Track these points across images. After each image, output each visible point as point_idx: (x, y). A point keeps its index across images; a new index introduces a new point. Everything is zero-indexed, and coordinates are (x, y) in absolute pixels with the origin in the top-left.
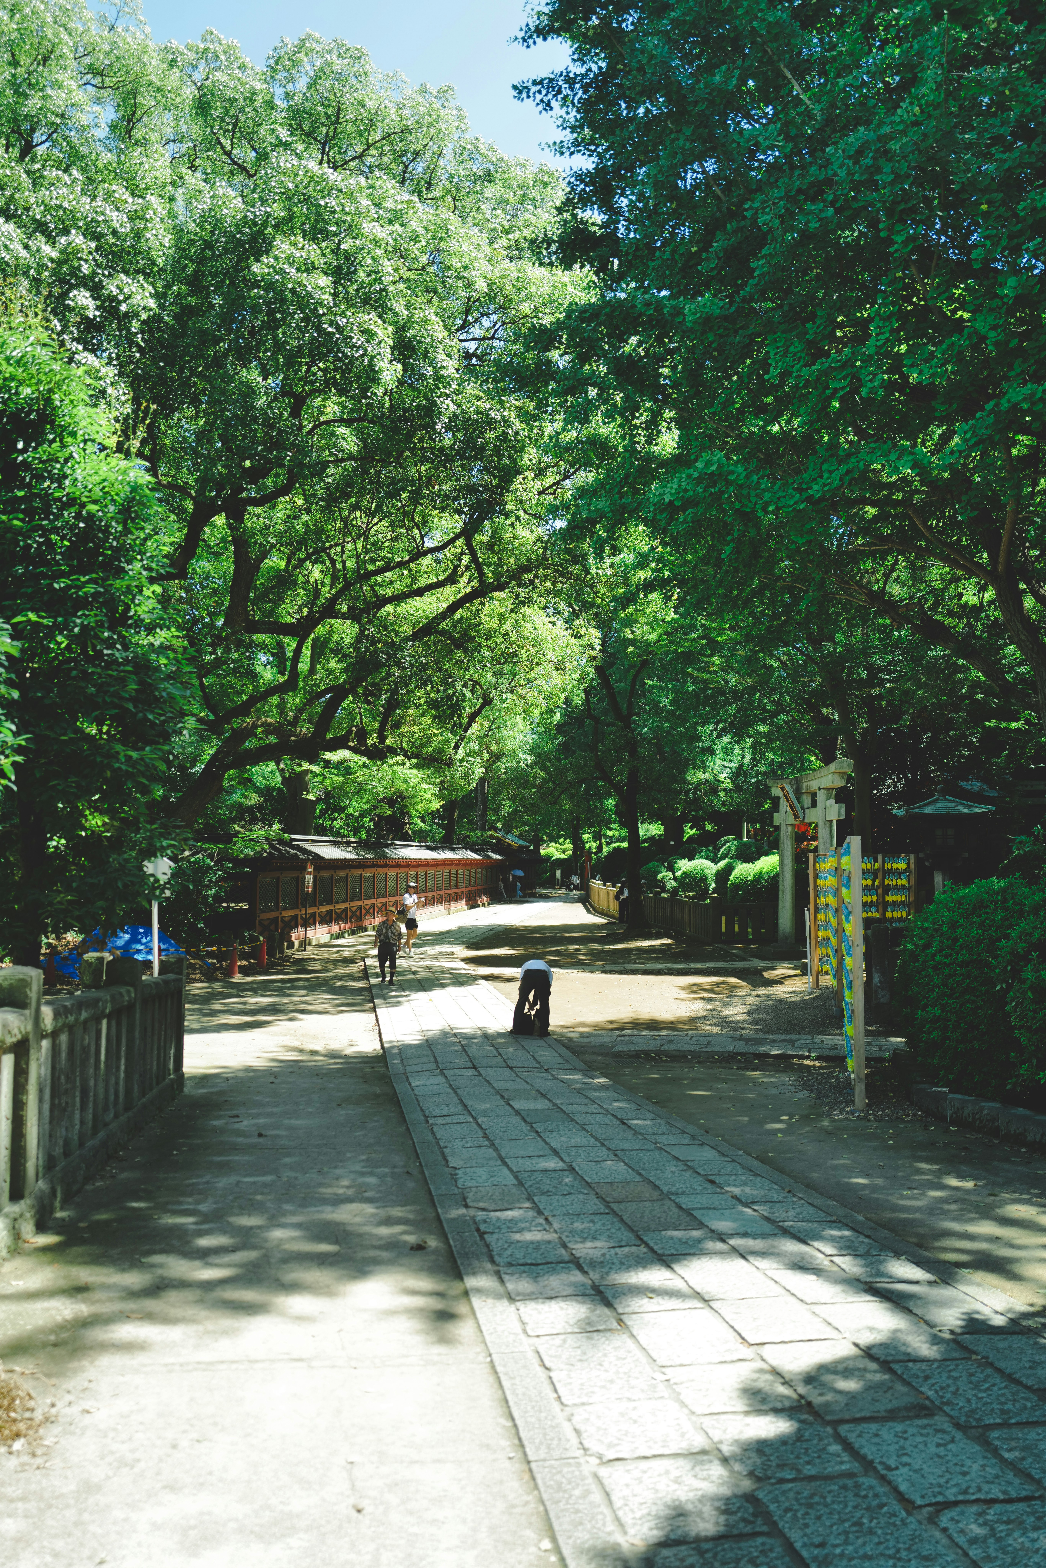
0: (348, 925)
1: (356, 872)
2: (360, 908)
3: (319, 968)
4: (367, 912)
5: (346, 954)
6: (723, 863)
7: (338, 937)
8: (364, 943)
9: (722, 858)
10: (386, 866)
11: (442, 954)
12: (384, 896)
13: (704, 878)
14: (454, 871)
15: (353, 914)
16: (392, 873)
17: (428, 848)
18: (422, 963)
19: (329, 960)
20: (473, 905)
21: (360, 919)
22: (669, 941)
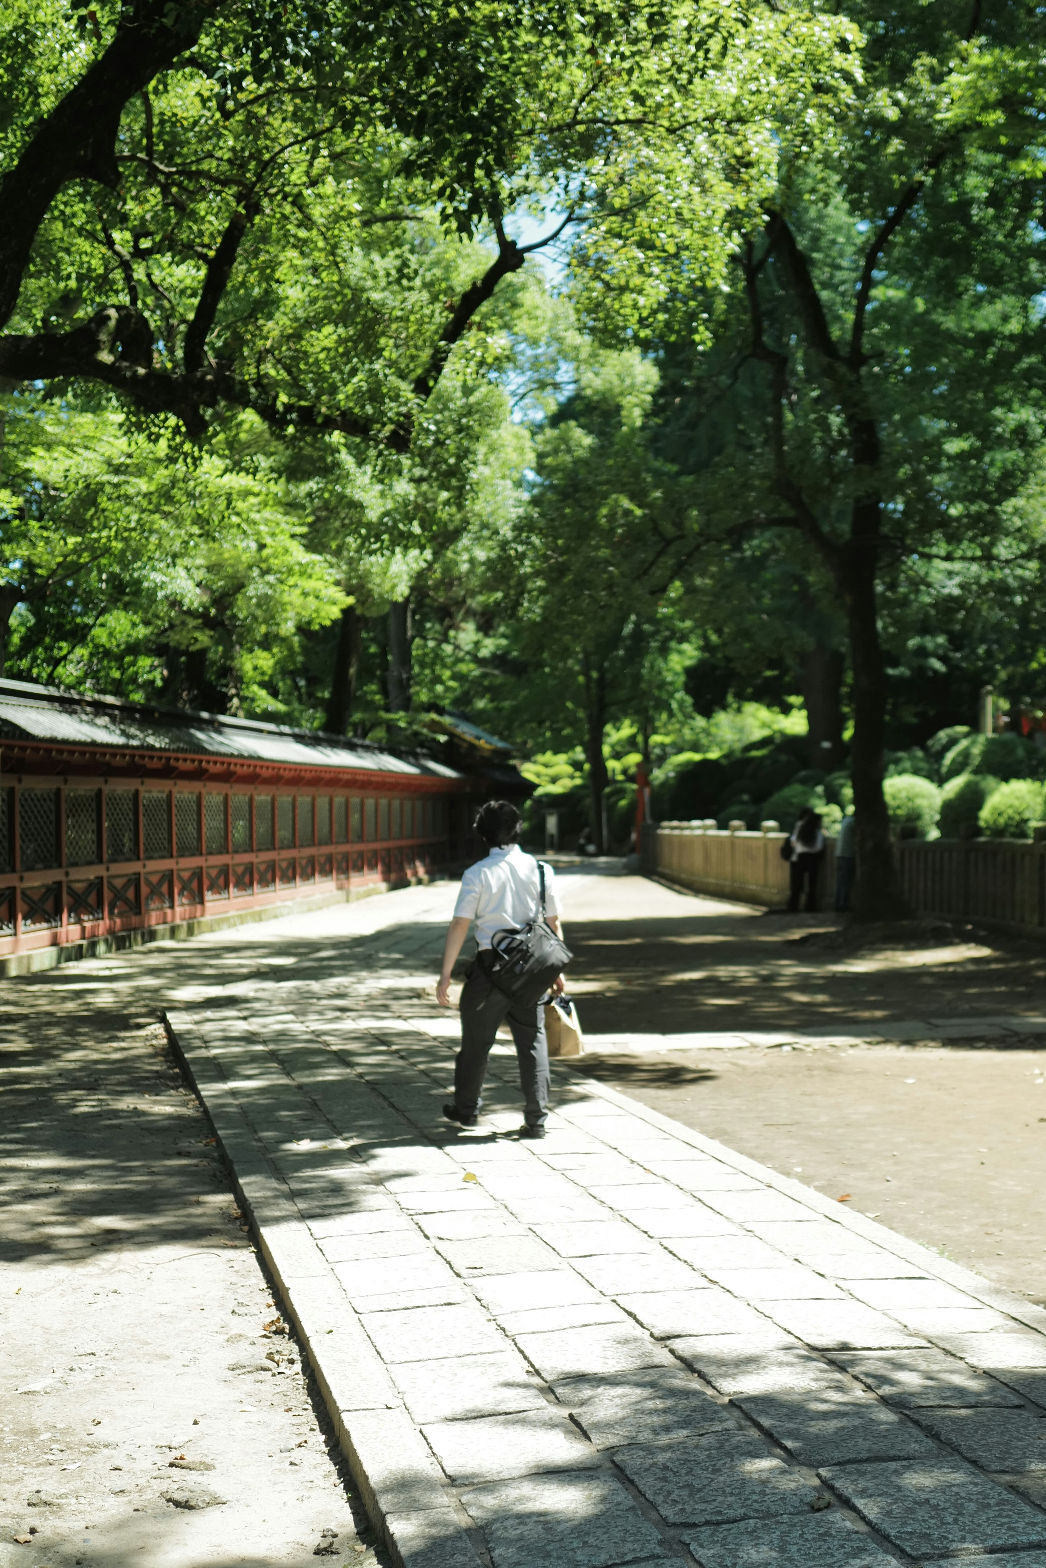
0: (103, 926)
1: (121, 787)
2: (135, 880)
3: (18, 1044)
4: (154, 891)
5: (104, 1001)
6: (955, 785)
7: (78, 954)
8: (153, 971)
9: (954, 772)
10: (199, 775)
11: (394, 994)
12: (198, 852)
13: (915, 816)
14: (355, 800)
15: (118, 895)
16: (213, 795)
17: (299, 738)
18: (348, 1025)
19: (52, 1020)
20: (398, 883)
21: (137, 907)
22: (984, 952)
